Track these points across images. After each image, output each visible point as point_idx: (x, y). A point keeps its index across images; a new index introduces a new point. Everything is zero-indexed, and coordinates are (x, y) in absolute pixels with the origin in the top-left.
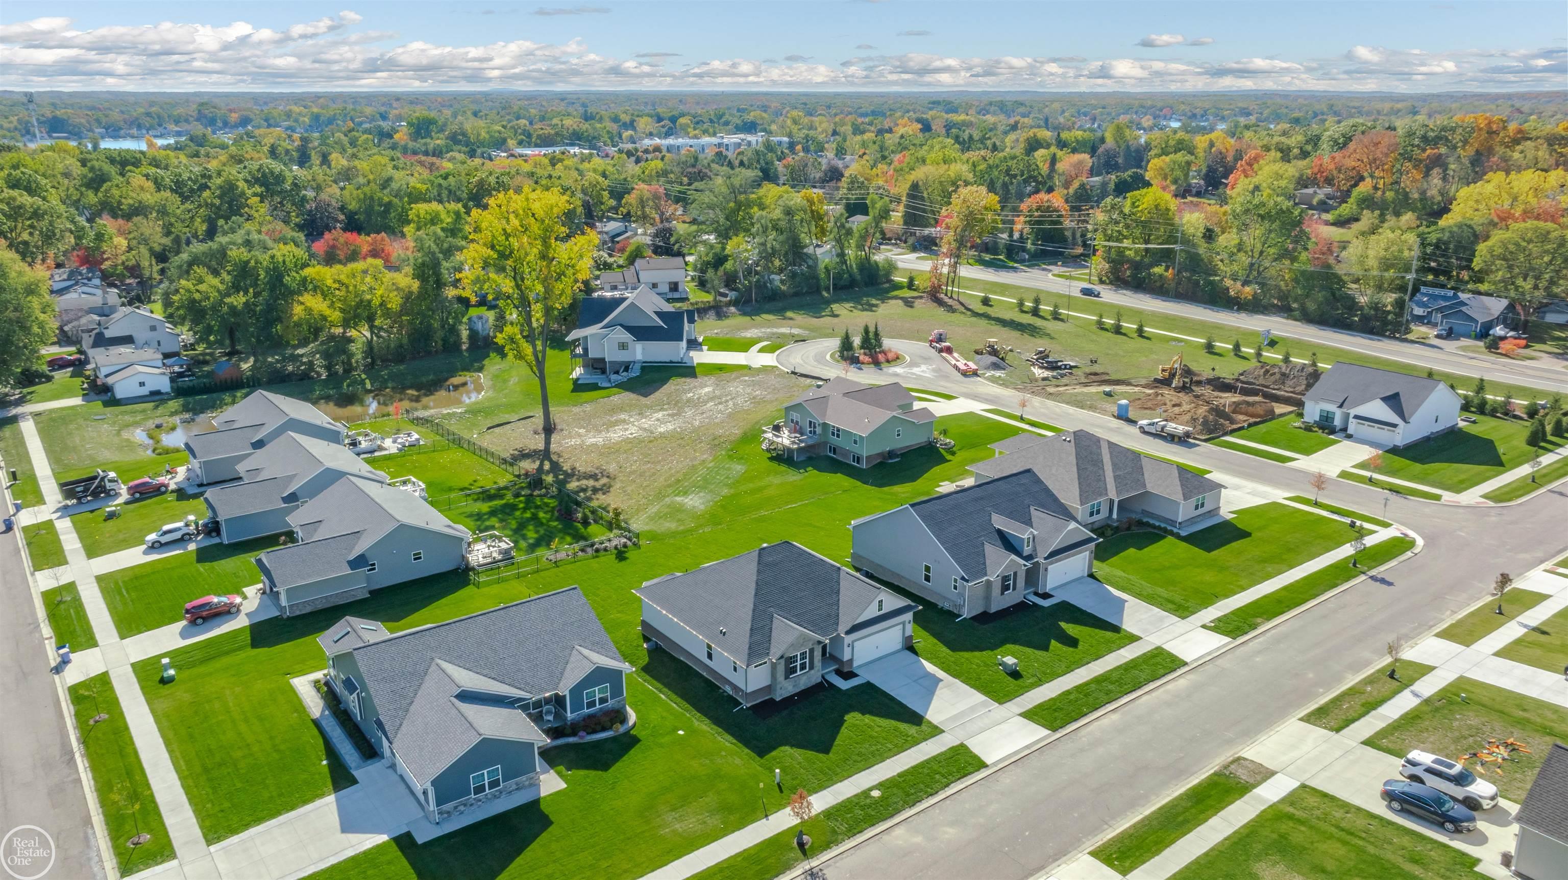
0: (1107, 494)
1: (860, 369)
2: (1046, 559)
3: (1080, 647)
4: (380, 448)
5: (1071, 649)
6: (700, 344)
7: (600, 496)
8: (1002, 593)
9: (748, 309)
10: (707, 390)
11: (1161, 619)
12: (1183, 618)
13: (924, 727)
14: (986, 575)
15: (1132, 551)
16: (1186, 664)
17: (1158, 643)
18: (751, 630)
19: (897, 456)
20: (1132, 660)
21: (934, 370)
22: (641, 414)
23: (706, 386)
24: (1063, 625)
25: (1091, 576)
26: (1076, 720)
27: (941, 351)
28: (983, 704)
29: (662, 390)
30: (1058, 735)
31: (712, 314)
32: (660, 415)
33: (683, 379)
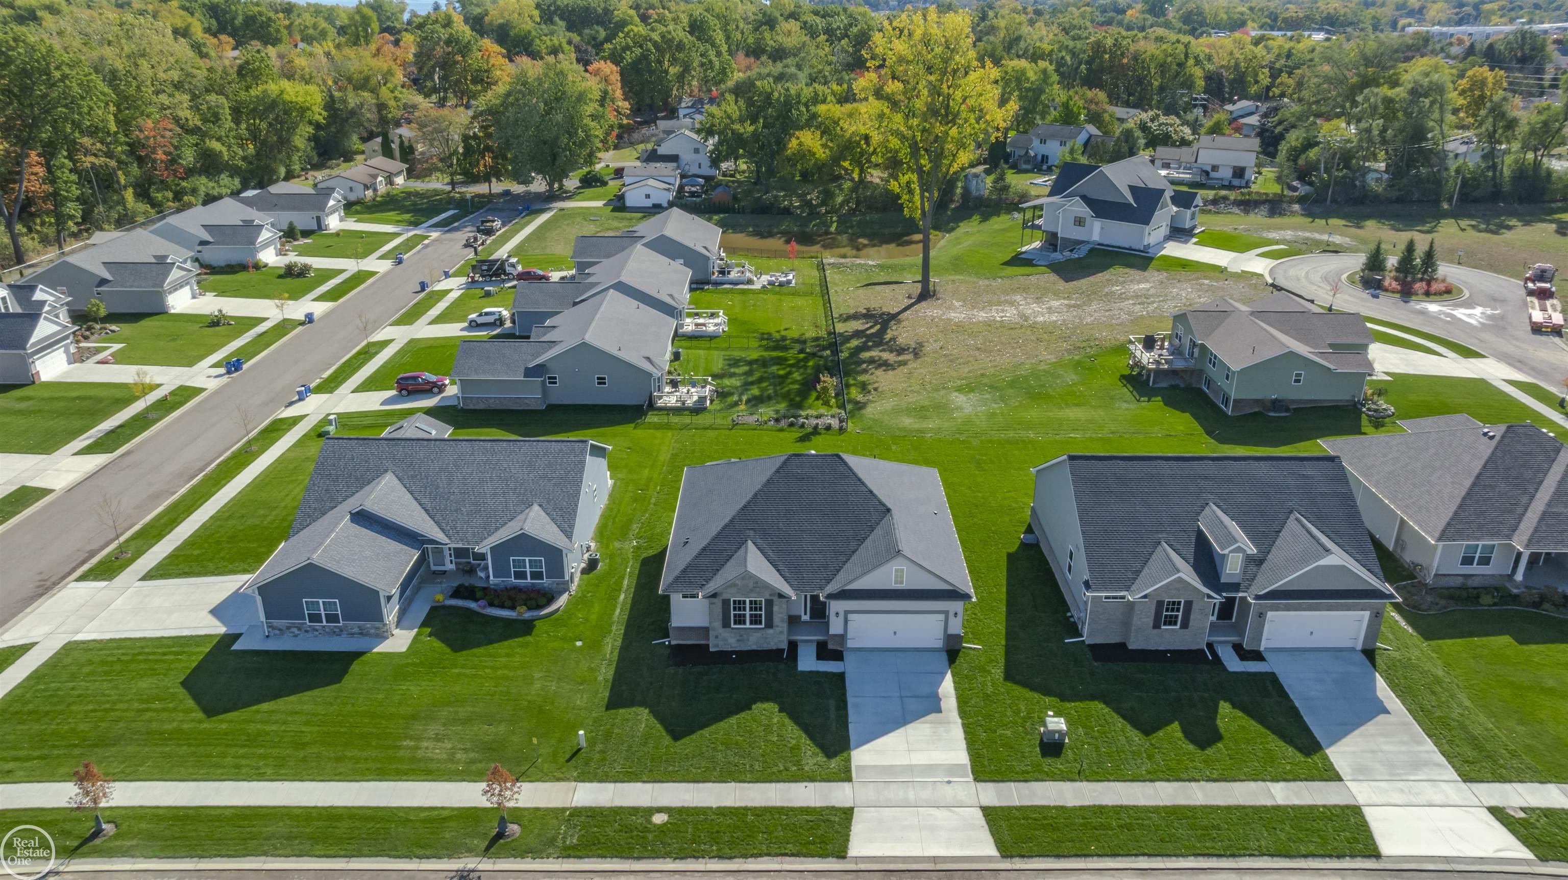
0: (1509, 537)
1: (1376, 296)
2: (1257, 597)
3: (1209, 751)
4: (750, 282)
5: (1191, 747)
6: (1193, 236)
7: (879, 372)
8: (1156, 626)
9: (1317, 210)
10: (1142, 286)
11: (1417, 765)
12: (1467, 779)
13: (834, 763)
14: (1127, 588)
15: (1504, 640)
16: (1377, 856)
17: (1361, 800)
18: (704, 549)
19: (1287, 410)
20: (1277, 808)
21: (1491, 317)
22: (1038, 300)
23: (1147, 281)
24: (1224, 708)
25: (1370, 654)
26: (1058, 856)
27: (1531, 293)
28: (953, 769)
29: (1092, 279)
30: (1006, 865)
31: (1264, 209)
32: (1055, 304)
33: (1127, 270)
